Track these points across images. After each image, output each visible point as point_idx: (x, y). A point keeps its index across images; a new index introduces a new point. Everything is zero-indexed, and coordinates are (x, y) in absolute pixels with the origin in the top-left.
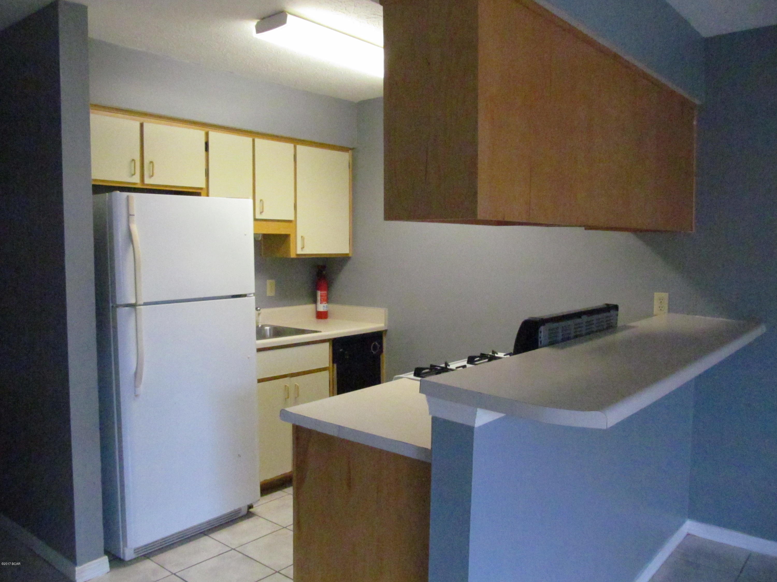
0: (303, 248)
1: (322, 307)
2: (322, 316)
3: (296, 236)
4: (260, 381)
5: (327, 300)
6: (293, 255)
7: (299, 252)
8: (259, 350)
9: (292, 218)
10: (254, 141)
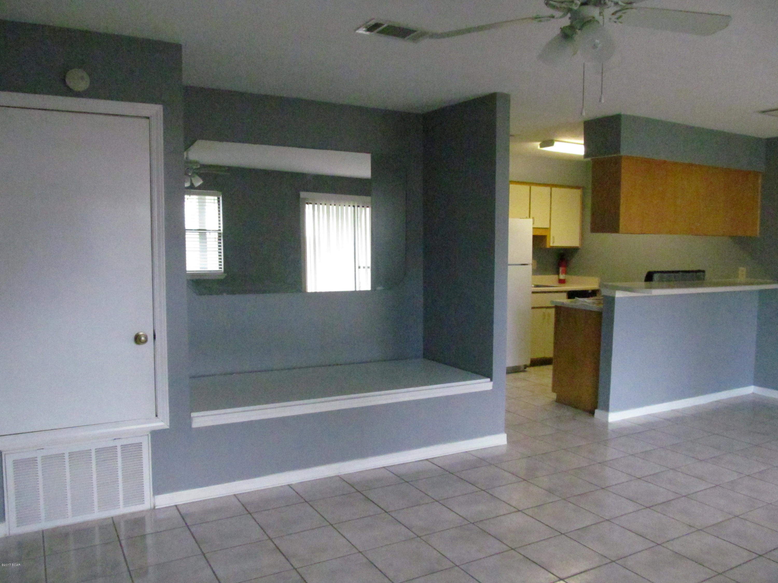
0: (553, 243)
1: (562, 277)
2: (562, 282)
3: (550, 237)
4: (533, 308)
5: (566, 273)
6: (548, 246)
7: (551, 245)
8: (533, 292)
9: (548, 226)
10: (530, 188)
